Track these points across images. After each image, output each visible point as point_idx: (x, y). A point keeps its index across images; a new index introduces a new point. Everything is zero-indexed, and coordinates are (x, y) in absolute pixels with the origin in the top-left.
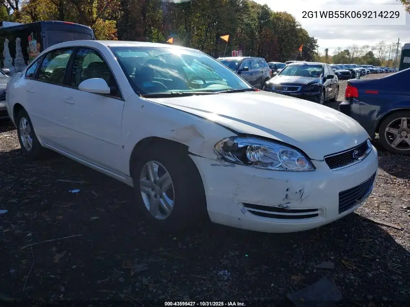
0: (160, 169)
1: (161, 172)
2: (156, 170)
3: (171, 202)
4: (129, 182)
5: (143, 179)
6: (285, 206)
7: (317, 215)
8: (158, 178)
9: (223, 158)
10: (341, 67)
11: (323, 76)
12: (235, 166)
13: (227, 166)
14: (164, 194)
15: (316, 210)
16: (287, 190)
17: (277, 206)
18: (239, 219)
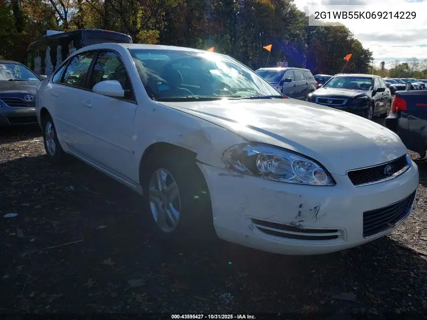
0: (168, 177)
1: (169, 181)
2: (164, 178)
3: (177, 214)
4: (139, 190)
5: (152, 188)
6: (298, 224)
7: (336, 237)
8: (165, 187)
9: (232, 168)
10: (398, 82)
11: (372, 89)
12: (243, 176)
13: (235, 176)
14: (171, 205)
15: (336, 231)
16: (301, 206)
17: (289, 225)
18: (247, 236)
